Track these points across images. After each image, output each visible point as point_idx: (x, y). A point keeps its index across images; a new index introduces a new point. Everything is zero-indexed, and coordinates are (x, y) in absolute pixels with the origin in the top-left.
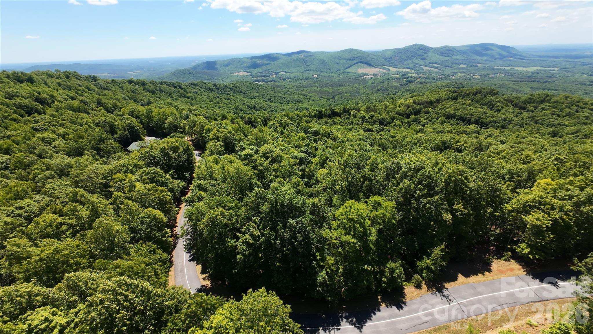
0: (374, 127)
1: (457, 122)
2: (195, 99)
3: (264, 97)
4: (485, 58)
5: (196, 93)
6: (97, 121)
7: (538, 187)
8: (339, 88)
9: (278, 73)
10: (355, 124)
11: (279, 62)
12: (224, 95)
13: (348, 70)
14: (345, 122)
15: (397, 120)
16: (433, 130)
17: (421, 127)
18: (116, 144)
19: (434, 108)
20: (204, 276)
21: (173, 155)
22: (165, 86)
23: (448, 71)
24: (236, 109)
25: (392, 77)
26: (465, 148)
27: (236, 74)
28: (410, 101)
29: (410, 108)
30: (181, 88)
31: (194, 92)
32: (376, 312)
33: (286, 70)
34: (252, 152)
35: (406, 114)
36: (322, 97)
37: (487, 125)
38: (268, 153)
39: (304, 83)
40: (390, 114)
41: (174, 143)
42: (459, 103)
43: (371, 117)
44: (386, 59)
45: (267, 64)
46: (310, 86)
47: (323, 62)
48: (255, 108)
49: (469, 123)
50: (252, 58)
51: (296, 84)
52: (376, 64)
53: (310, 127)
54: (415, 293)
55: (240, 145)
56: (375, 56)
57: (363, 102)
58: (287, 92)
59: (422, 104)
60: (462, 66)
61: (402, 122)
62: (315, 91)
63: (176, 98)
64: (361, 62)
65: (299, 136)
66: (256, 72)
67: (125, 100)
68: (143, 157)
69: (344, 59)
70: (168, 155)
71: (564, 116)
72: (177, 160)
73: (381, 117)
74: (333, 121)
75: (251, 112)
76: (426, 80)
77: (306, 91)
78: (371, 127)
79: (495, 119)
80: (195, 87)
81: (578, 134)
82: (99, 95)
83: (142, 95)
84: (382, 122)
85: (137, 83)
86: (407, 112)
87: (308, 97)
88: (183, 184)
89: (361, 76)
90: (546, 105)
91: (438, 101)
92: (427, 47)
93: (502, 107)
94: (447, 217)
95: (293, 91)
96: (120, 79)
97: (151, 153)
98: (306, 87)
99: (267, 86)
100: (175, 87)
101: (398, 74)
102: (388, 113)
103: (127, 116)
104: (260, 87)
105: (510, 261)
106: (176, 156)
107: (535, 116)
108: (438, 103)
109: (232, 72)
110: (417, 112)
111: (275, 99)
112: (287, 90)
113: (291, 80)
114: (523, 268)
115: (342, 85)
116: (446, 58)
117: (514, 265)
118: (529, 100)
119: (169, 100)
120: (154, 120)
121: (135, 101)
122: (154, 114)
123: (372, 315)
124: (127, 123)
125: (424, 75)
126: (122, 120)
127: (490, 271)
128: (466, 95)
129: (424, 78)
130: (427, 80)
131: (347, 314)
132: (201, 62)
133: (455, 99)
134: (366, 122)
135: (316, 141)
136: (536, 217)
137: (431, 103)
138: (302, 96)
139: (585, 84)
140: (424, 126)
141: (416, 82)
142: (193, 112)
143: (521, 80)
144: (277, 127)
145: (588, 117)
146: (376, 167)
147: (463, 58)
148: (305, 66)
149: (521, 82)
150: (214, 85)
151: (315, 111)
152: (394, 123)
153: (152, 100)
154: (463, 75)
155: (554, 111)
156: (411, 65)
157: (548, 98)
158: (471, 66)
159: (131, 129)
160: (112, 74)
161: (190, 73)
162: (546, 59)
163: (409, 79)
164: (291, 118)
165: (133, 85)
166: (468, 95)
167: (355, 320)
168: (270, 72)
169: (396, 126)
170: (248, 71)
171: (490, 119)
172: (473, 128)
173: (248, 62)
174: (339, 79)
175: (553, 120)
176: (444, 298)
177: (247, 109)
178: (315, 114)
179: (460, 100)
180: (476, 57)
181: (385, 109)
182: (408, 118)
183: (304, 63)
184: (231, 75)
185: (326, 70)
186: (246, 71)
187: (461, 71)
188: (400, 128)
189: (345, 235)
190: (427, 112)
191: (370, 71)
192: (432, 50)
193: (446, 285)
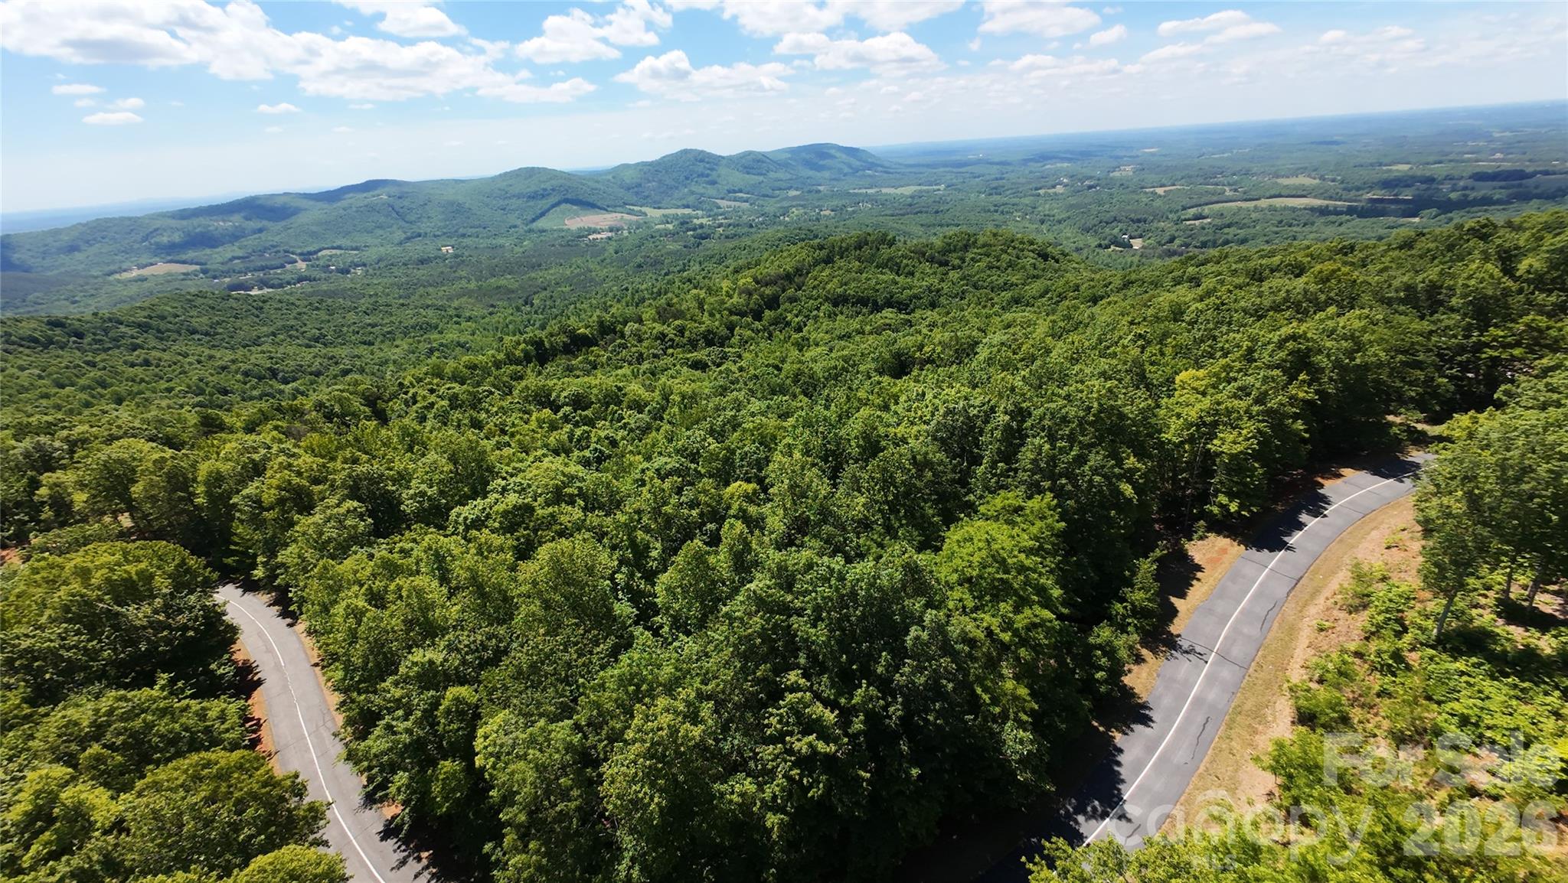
0: (700, 355)
1: (855, 309)
3: (294, 333)
4: (827, 174)
7: (1183, 389)
8: (533, 275)
9: (310, 253)
10: (648, 356)
11: (302, 219)
12: (116, 352)
13: (541, 224)
14: (619, 357)
15: (741, 327)
16: (828, 336)
17: (800, 334)
19: (801, 288)
21: (137, 614)
23: (771, 207)
25: (658, 230)
27: (135, 273)
28: (745, 280)
29: (755, 296)
32: (1119, 758)
33: (344, 242)
34: (518, 499)
35: (752, 310)
36: (492, 306)
37: (908, 305)
39: (422, 273)
40: (718, 316)
42: (840, 268)
43: (679, 331)
44: (628, 189)
45: (260, 231)
46: (443, 279)
47: (456, 209)
48: (275, 376)
49: (877, 308)
50: (186, 214)
51: (393, 280)
52: (611, 203)
54: (1144, 675)
55: (411, 492)
56: (598, 182)
58: (374, 309)
59: (773, 282)
60: (793, 193)
61: (752, 330)
62: (468, 293)
64: (567, 201)
65: (538, 420)
66: (220, 260)
69: (518, 196)
70: (115, 621)
71: (1006, 269)
72: (169, 627)
73: (703, 328)
74: (587, 361)
75: (268, 390)
77: (436, 295)
78: (697, 356)
79: (914, 291)
84: (709, 339)
86: (752, 305)
87: (452, 312)
88: (232, 708)
89: (581, 237)
90: (975, 253)
91: (798, 271)
92: (710, 155)
93: (913, 266)
94: (1127, 490)
95: (390, 300)
98: (431, 285)
99: (292, 299)
101: (668, 223)
102: (712, 315)
104: (267, 306)
105: (1208, 537)
106: (156, 612)
107: (968, 275)
108: (801, 276)
109: (107, 269)
110: (773, 303)
111: (339, 334)
112: (371, 300)
113: (371, 271)
114: (1236, 541)
115: (540, 265)
116: (756, 177)
117: (1219, 542)
118: (948, 248)
123: (1116, 768)
125: (726, 218)
127: (1199, 568)
128: (843, 253)
129: (730, 225)
130: (740, 230)
131: (1073, 801)
133: (828, 261)
134: (671, 347)
135: (594, 423)
136: (1229, 440)
137: (788, 277)
138: (430, 312)
139: (989, 211)
140: (801, 330)
141: (716, 236)
142: (63, 434)
143: (901, 212)
144: (446, 412)
145: (1034, 265)
147: (789, 176)
148: (402, 223)
149: (902, 215)
150: (50, 323)
151: (523, 346)
152: (738, 337)
154: (802, 211)
155: (989, 262)
156: (691, 199)
157: (971, 239)
158: (809, 192)
162: (922, 170)
163: (699, 231)
164: (461, 378)
166: (847, 249)
167: (1096, 803)
168: (281, 254)
169: (744, 342)
170: (184, 257)
171: (907, 292)
172: (891, 316)
173: (174, 230)
174: (521, 250)
175: (998, 278)
176: (1191, 656)
177: (245, 383)
178: (526, 353)
179: (840, 263)
180: (811, 173)
181: (701, 307)
182: (760, 320)
183: (394, 215)
184: (111, 278)
185: (474, 230)
186: (177, 258)
187: (794, 203)
188: (757, 344)
189: (1017, 610)
190: (793, 300)
191: (600, 221)
192: (724, 162)
193: (1173, 629)
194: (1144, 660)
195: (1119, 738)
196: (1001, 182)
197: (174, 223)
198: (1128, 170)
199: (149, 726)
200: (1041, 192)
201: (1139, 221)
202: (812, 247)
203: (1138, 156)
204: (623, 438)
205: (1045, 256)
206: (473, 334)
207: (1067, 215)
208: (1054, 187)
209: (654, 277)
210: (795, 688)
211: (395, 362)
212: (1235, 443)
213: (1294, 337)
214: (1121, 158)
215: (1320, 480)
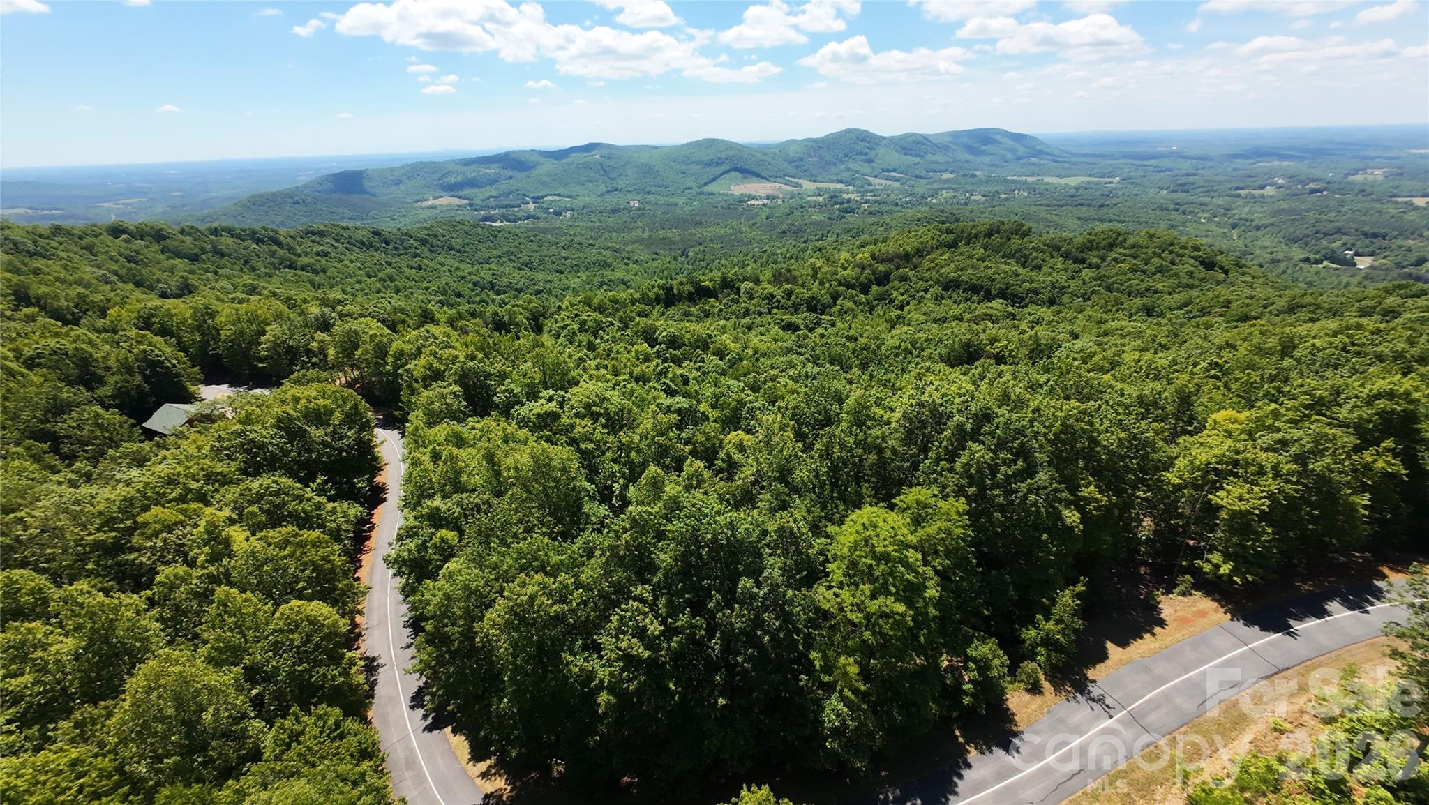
0: (798, 319)
1: (964, 295)
2: (324, 272)
3: (513, 258)
4: (987, 159)
5: (326, 254)
6: (28, 352)
7: (1214, 429)
8: (694, 231)
9: (539, 198)
10: (754, 313)
11: (540, 171)
12: (404, 257)
13: (712, 188)
14: (730, 310)
15: (845, 298)
16: (924, 317)
17: (899, 312)
18: (112, 417)
19: (915, 268)
20: (483, 766)
21: (317, 433)
22: (230, 241)
23: (921, 188)
24: (444, 293)
25: (809, 201)
26: (1010, 353)
27: (431, 202)
28: (863, 256)
29: (867, 271)
30: (280, 244)
31: (318, 254)
32: (963, 772)
33: (563, 191)
34: (552, 406)
35: (861, 284)
36: (656, 254)
37: (1023, 299)
38: (595, 404)
39: (610, 221)
40: (827, 285)
41: (316, 399)
42: (962, 254)
43: (787, 294)
44: (791, 162)
45: (511, 178)
46: (625, 228)
47: (647, 170)
48: (492, 288)
49: (989, 297)
51: (590, 224)
52: (773, 173)
53: (656, 329)
54: (1034, 706)
55: (503, 388)
57: (755, 261)
58: (570, 245)
59: (889, 260)
60: (946, 176)
61: (855, 303)
62: (639, 240)
63: (267, 271)
64: (735, 169)
65: (637, 351)
66: (482, 197)
67: (107, 283)
68: (226, 449)
69: (698, 163)
70: (302, 433)
71: (1153, 274)
72: (331, 447)
73: (809, 294)
74: (703, 310)
75: (485, 297)
76: (882, 207)
77: (617, 240)
78: (793, 319)
79: (1035, 285)
80: (318, 239)
81: (1189, 308)
82: (17, 271)
83: (159, 266)
84: (813, 305)
85: (140, 234)
86: (862, 279)
87: (624, 255)
88: (355, 511)
89: (741, 202)
90: (1120, 254)
91: (919, 253)
92: (873, 135)
93: (1043, 260)
94: (1072, 517)
95: (583, 240)
96: (78, 225)
97: (252, 436)
98: (615, 231)
99: (517, 231)
100: (259, 241)
101: (819, 195)
102: (822, 283)
103: (133, 333)
104: (501, 235)
105: (1191, 595)
106: (326, 434)
107: (1105, 276)
108: (920, 256)
109: (415, 198)
110: (883, 279)
111: (542, 262)
112: (570, 239)
113: (576, 215)
114: (1222, 606)
115: (701, 223)
116: (913, 158)
117: (1202, 603)
118: (1089, 245)
119: (245, 277)
120: (223, 337)
121: (138, 284)
122: (223, 319)
123: (955, 779)
124: (136, 351)
125: (874, 196)
126: (118, 343)
127: (1161, 623)
128: (971, 239)
129: (876, 202)
130: (884, 208)
131: (898, 791)
132: (324, 172)
133: (952, 246)
134: (777, 307)
135: (678, 362)
136: (1237, 494)
137: (906, 257)
138: (609, 253)
139: (1167, 209)
140: (901, 308)
141: (860, 212)
142: (339, 308)
143: (1059, 203)
144: (574, 334)
145: (1192, 273)
146: (868, 416)
147: (946, 159)
148: (606, 179)
149: (1059, 206)
150: (373, 232)
151: (656, 289)
152: (838, 307)
153: (193, 279)
154: (951, 194)
155: (1135, 265)
156: (846, 175)
157: (1121, 238)
158: (964, 176)
159: (151, 366)
160: (44, 209)
161: (296, 203)
162: (1095, 160)
163: (846, 205)
164: (601, 309)
165: (125, 241)
166: (976, 236)
167: (918, 802)
168: (521, 197)
169: (844, 312)
170: (460, 193)
171: (1027, 286)
172: (999, 306)
173: (458, 173)
174: (691, 208)
175: (1137, 282)
176: (1095, 706)
177: (473, 291)
178: (658, 296)
179: (963, 248)
180: (970, 157)
181: (815, 276)
182: (866, 293)
183: (602, 172)
184: (416, 205)
185: (657, 189)
186: (456, 194)
187: (946, 186)
188: (854, 316)
189: (874, 596)
190: (903, 278)
191: (759, 189)
192: (885, 142)
193: (1091, 674)
194: (1041, 693)
195: (973, 754)
196: (1191, 179)
197: (460, 168)
198: (1378, 174)
199: (285, 504)
200: (1243, 192)
202: (940, 230)
203: (1398, 158)
204: (695, 378)
205: (1209, 265)
206: (635, 275)
207: (1270, 221)
208: (1262, 188)
209: (794, 243)
210: (640, 599)
211: (574, 289)
212: (1240, 499)
213: (1391, 395)
214: (1372, 158)
215: (1386, 571)
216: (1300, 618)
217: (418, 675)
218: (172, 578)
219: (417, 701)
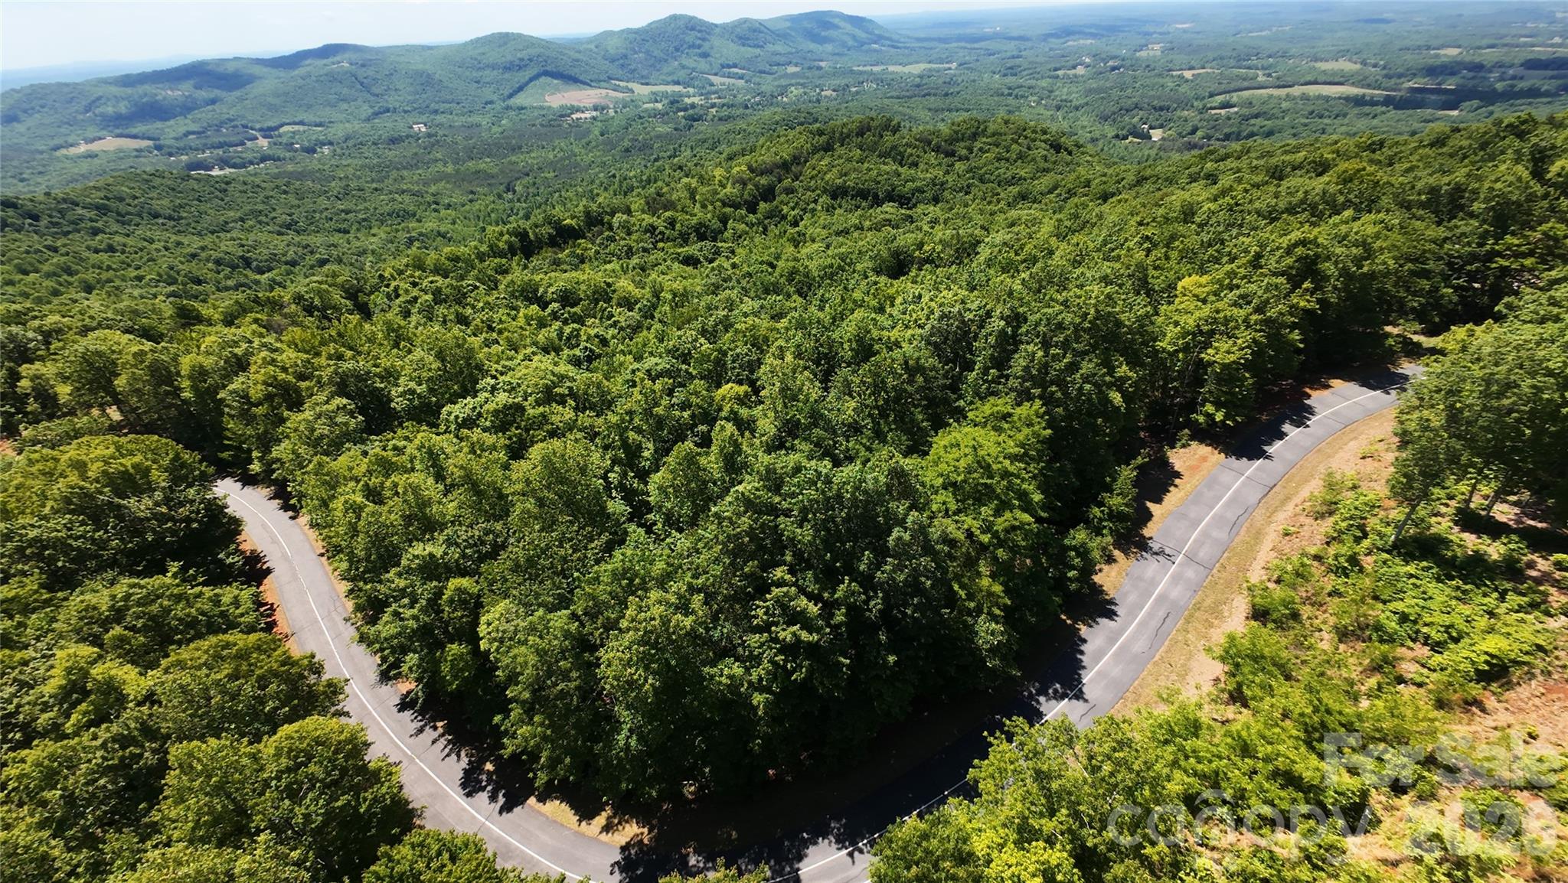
0: (692, 250)
1: (854, 202)
3: (264, 219)
4: (829, 47)
7: (1184, 295)
8: (514, 158)
9: (271, 129)
10: (638, 250)
11: (256, 89)
12: (76, 236)
13: (519, 100)
14: (607, 251)
15: (734, 220)
16: (825, 231)
17: (796, 229)
19: (798, 177)
20: (600, 820)
21: (140, 506)
23: (768, 85)
25: (646, 110)
27: (83, 148)
28: (739, 168)
29: (750, 186)
32: (1082, 648)
33: (303, 117)
35: (746, 202)
36: (472, 192)
37: (910, 199)
39: (393, 154)
40: (710, 208)
42: (840, 157)
43: (669, 224)
44: (613, 61)
45: (213, 102)
46: (418, 162)
47: (425, 81)
49: (878, 202)
50: (129, 81)
51: (363, 161)
52: (592, 77)
53: (534, 286)
54: (1113, 574)
55: (401, 389)
56: (579, 52)
58: (346, 193)
59: (769, 171)
60: (791, 69)
61: (747, 224)
62: (445, 178)
64: (546, 73)
65: (525, 316)
66: (173, 135)
69: (493, 67)
70: (117, 511)
71: (1015, 161)
72: (172, 519)
73: (695, 220)
74: (574, 255)
75: (242, 279)
76: (732, 111)
77: (411, 179)
78: (688, 251)
79: (917, 184)
84: (702, 233)
86: (746, 196)
87: (429, 198)
89: (563, 116)
90: (984, 143)
91: (796, 159)
92: (702, 22)
93: (918, 156)
94: (1116, 398)
95: (362, 183)
98: (405, 168)
99: (258, 181)
101: (657, 101)
102: (704, 206)
104: (230, 188)
105: (1192, 446)
106: (157, 504)
107: (975, 168)
108: (799, 164)
109: (52, 143)
110: (768, 194)
111: (311, 220)
112: (342, 184)
113: (338, 150)
114: (1216, 449)
115: (520, 148)
116: (752, 50)
117: (1201, 451)
118: (954, 135)
123: (1079, 656)
125: (719, 98)
127: (1178, 475)
128: (844, 139)
129: (723, 105)
130: (734, 112)
131: (1037, 684)
133: (828, 148)
134: (661, 240)
136: (1225, 349)
137: (785, 166)
138: (407, 198)
139: (1003, 94)
140: (797, 224)
141: (709, 118)
143: (908, 94)
144: (431, 307)
145: (1045, 156)
147: (788, 49)
148: (368, 96)
149: (909, 97)
151: (506, 237)
152: (731, 231)
154: (801, 90)
155: (998, 153)
156: (682, 74)
157: (981, 127)
158: (810, 68)
162: (933, 44)
163: (690, 111)
166: (848, 136)
167: (1058, 686)
168: (240, 129)
169: (738, 237)
170: (134, 131)
171: (910, 185)
172: (892, 210)
173: (118, 99)
174: (500, 130)
175: (1006, 171)
176: (1159, 558)
177: (218, 272)
178: (511, 246)
179: (840, 151)
180: (812, 46)
181: (692, 198)
182: (754, 212)
183: (359, 87)
184: (58, 153)
185: (446, 106)
186: (127, 131)
187: (793, 81)
188: (752, 239)
189: (998, 513)
190: (789, 191)
191: (583, 98)
192: (717, 30)
193: (1146, 532)
194: (1115, 561)
195: (1084, 631)
196: (1017, 61)
197: (117, 91)
198: (1155, 50)
199: (167, 611)
200: (1060, 73)
201: (1161, 109)
202: (811, 132)
203: (1169, 33)
204: (614, 337)
205: (1057, 148)
206: (454, 223)
207: (1085, 100)
208: (1074, 67)
209: (643, 163)
210: (780, 583)
211: (373, 252)
212: (1228, 352)
213: (1303, 243)
214: (1150, 34)
215: (1308, 390)
216: (1270, 444)
217: (454, 756)
218: (46, 762)
219: (470, 784)
